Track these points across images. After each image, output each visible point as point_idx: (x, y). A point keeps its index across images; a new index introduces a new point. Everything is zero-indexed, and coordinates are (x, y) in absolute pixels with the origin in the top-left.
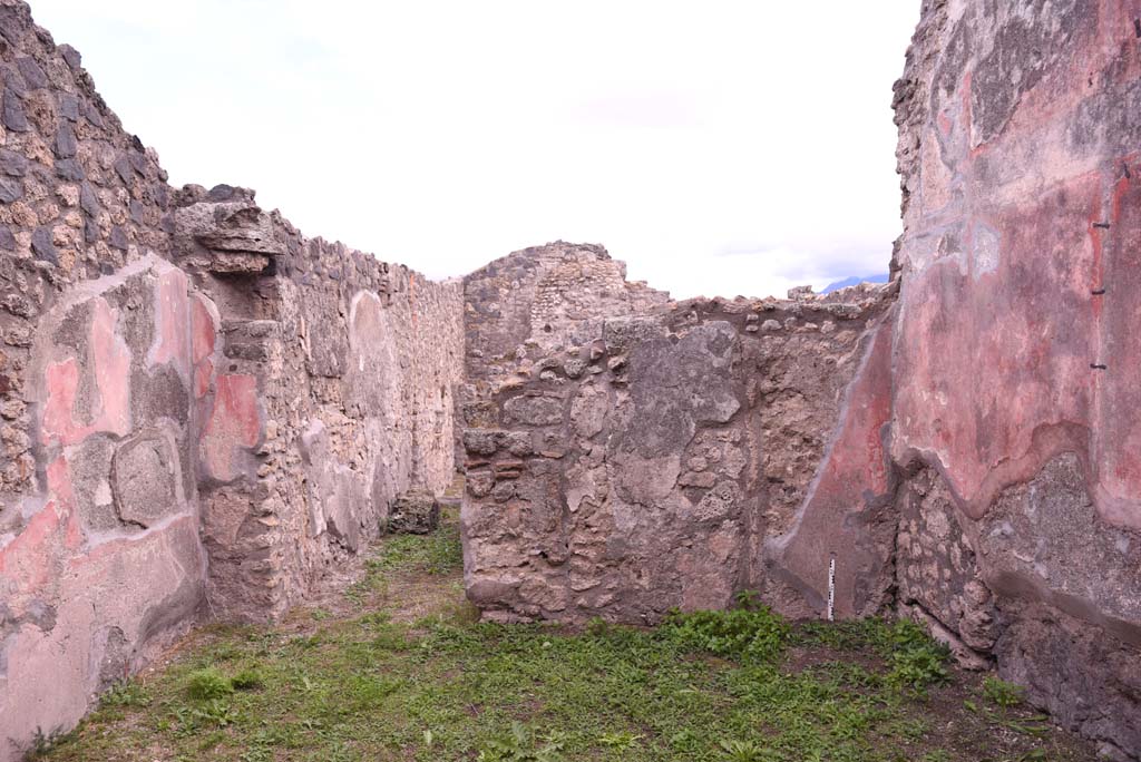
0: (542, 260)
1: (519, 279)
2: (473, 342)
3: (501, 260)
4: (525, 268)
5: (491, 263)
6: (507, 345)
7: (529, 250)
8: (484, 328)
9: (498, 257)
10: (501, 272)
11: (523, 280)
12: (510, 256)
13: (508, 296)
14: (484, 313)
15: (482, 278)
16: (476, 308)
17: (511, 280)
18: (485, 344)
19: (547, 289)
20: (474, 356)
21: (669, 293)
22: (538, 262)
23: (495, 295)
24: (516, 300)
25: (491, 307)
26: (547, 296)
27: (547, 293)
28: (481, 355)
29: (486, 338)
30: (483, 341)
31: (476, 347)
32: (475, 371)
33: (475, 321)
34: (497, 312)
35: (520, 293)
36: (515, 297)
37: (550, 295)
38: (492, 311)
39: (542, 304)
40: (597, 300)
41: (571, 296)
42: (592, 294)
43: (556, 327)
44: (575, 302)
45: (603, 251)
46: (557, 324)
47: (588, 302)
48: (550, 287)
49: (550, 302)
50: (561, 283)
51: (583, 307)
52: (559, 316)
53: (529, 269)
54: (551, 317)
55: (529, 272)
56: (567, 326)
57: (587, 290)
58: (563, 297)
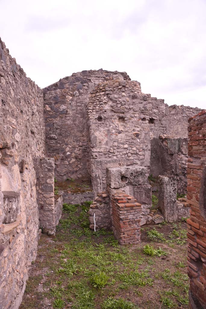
0: (93, 79)
1: (78, 90)
2: (50, 130)
3: (67, 78)
4: (82, 83)
5: (60, 80)
6: (72, 131)
7: (84, 72)
8: (57, 121)
9: (65, 77)
10: (67, 85)
11: (81, 91)
12: (72, 76)
13: (72, 100)
14: (57, 111)
15: (55, 89)
16: (51, 108)
17: (73, 91)
18: (58, 131)
19: (98, 94)
20: (52, 138)
21: (163, 100)
22: (90, 80)
23: (63, 100)
24: (77, 103)
25: (61, 108)
26: (98, 98)
27: (98, 97)
28: (56, 138)
29: (59, 127)
30: (57, 129)
31: (52, 133)
32: (52, 149)
33: (51, 116)
34: (65, 111)
35: (79, 99)
36: (76, 101)
37: (100, 98)
38: (62, 110)
39: (95, 103)
40: (130, 101)
41: (114, 97)
42: (127, 96)
43: (105, 118)
44: (117, 101)
45: (127, 76)
46: (105, 116)
47: (125, 102)
48: (99, 92)
49: (100, 102)
50: (107, 88)
51: (122, 105)
52: (107, 110)
53: (85, 84)
54: (102, 111)
55: (85, 86)
56: (112, 117)
57: (124, 94)
58: (109, 99)
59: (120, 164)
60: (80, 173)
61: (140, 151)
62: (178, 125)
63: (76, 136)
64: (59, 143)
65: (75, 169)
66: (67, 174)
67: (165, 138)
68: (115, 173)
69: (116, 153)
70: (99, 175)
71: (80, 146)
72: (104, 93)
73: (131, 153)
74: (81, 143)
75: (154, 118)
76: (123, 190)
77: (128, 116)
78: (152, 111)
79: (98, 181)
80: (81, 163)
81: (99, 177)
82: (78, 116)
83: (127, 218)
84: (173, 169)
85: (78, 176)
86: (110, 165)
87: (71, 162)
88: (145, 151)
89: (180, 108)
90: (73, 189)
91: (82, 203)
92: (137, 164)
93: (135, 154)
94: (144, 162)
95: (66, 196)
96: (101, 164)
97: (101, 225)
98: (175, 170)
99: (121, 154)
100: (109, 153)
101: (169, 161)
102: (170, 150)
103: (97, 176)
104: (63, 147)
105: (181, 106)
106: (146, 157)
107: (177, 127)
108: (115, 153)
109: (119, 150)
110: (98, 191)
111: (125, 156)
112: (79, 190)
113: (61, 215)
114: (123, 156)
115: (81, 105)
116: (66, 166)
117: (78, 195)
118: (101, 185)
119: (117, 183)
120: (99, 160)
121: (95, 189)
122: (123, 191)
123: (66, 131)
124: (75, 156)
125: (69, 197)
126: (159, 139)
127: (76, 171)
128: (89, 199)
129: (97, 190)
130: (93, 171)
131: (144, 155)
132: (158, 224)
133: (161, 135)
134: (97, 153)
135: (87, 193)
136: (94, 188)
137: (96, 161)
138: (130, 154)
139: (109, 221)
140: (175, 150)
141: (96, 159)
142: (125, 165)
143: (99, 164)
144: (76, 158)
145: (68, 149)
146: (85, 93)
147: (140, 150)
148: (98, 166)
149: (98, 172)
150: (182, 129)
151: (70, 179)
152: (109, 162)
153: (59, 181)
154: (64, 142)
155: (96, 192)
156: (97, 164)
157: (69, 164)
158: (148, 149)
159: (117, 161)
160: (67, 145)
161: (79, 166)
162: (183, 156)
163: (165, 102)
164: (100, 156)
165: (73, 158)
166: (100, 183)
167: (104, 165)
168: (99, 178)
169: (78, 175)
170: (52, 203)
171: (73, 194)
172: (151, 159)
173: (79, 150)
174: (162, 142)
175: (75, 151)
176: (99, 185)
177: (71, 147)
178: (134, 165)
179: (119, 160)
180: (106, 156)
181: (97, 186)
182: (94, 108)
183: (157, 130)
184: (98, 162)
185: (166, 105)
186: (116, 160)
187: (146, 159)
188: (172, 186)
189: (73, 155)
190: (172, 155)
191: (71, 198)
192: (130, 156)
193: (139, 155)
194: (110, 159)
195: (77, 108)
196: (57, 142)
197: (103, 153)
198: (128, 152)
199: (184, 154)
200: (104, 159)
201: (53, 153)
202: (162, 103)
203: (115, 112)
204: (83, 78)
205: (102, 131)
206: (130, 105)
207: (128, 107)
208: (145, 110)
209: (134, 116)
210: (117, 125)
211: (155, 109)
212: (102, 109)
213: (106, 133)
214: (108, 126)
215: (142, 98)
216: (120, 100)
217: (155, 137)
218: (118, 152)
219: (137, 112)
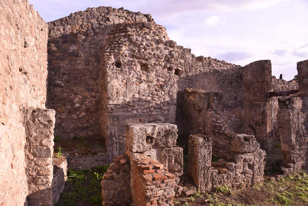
0: (111, 17)
2: (55, 75)
3: (80, 13)
5: (71, 15)
6: (83, 78)
7: (102, 8)
8: (64, 64)
9: (77, 11)
12: (87, 11)
13: (85, 40)
14: (65, 51)
15: (64, 25)
16: (58, 47)
18: (66, 77)
19: (117, 35)
21: (190, 50)
23: (74, 39)
24: (91, 44)
25: (71, 48)
26: (117, 40)
27: (117, 38)
28: (63, 85)
29: (67, 72)
30: (64, 74)
31: (58, 78)
32: (56, 98)
33: (58, 58)
34: (75, 53)
35: (94, 40)
36: (90, 42)
37: (119, 39)
38: (71, 51)
39: (113, 45)
40: (155, 46)
41: (137, 40)
42: (152, 40)
43: (125, 63)
44: (139, 45)
45: (152, 19)
46: (125, 61)
47: (149, 46)
48: (119, 33)
49: (120, 44)
50: (129, 29)
51: (145, 49)
52: (127, 55)
53: (102, 23)
54: (122, 55)
55: (102, 25)
56: (133, 63)
57: (148, 37)
58: (131, 41)
59: (141, 120)
60: (91, 130)
61: (164, 106)
62: (205, 78)
63: (88, 84)
64: (66, 92)
65: (85, 125)
66: (75, 130)
67: (191, 92)
68: (138, 132)
69: (137, 107)
70: (115, 132)
71: (92, 97)
72: (124, 34)
73: (154, 108)
74: (93, 93)
75: (180, 69)
76: (148, 154)
77: (153, 61)
78: (177, 61)
79: (114, 140)
80: (92, 118)
81: (115, 135)
82: (91, 61)
83: (156, 195)
84: (201, 126)
85: (89, 134)
86: (128, 120)
87: (80, 116)
88: (171, 106)
89: (207, 59)
90: (81, 150)
91: (92, 168)
92: (160, 120)
93: (158, 108)
94: (169, 119)
95: (72, 159)
96: (117, 120)
97: (118, 201)
98: (203, 128)
99: (142, 108)
100: (128, 107)
101: (196, 117)
102: (198, 105)
103: (113, 134)
104: (71, 97)
105: (208, 58)
106: (171, 113)
107: (203, 81)
108: (135, 107)
109: (140, 103)
110: (114, 152)
111: (147, 110)
112: (90, 151)
113: (64, 186)
114: (145, 111)
115: (96, 47)
116: (74, 121)
117: (88, 157)
118: (117, 145)
119: (141, 145)
120: (116, 114)
121: (110, 150)
122: (148, 156)
123: (75, 78)
124: (85, 109)
125: (76, 161)
126: (184, 93)
127: (87, 128)
128: (102, 162)
129: (112, 151)
130: (108, 128)
131: (169, 110)
132: (190, 196)
133: (186, 88)
134: (113, 105)
135: (100, 155)
136: (108, 149)
137: (112, 116)
138: (152, 109)
139: (129, 195)
140: (204, 105)
141: (111, 113)
142: (147, 121)
143: (116, 119)
144: (87, 110)
145: (77, 99)
146: (102, 33)
147: (165, 104)
148: (114, 122)
149: (114, 129)
150: (209, 83)
151: (79, 137)
152: (128, 117)
153: (64, 139)
154: (73, 91)
155: (111, 154)
156: (113, 119)
157: (78, 118)
158: (174, 103)
159: (138, 116)
160: (76, 94)
161: (90, 121)
163: (192, 53)
164: (117, 110)
165: (83, 111)
166: (116, 143)
167: (121, 120)
168: (115, 137)
169: (89, 132)
170: (49, 174)
171: (81, 157)
172: (176, 115)
173: (91, 102)
174: (187, 96)
175: (86, 103)
176: (115, 145)
177: (81, 97)
178: (157, 121)
179: (140, 115)
180: (125, 109)
181: (112, 147)
182: (112, 51)
183: (182, 82)
184: (114, 117)
185: (193, 56)
186: (135, 115)
187: (170, 114)
188: (206, 148)
189: (84, 107)
190: (200, 111)
191: (78, 161)
192: (153, 111)
193: (163, 109)
194: (129, 114)
195: (91, 50)
196: (63, 91)
197: (121, 106)
198: (150, 106)
199: (214, 111)
200: (122, 113)
201: (58, 104)
202: (189, 53)
203: (137, 58)
204: (100, 15)
205: (121, 79)
206: (155, 51)
207: (153, 53)
208: (172, 58)
209: (159, 64)
210: (139, 73)
211: (181, 59)
212: (121, 52)
213: (125, 81)
214: (128, 73)
215: (168, 44)
216: (144, 43)
217: (180, 90)
218: (139, 105)
219: (163, 60)
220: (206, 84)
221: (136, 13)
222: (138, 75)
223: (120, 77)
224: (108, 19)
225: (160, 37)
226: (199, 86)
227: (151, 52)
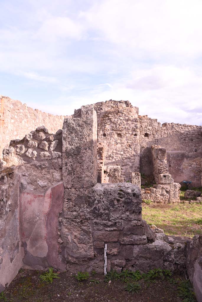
0: (103, 107)
7: (98, 103)
19: (105, 118)
21: (156, 120)
22: (102, 108)
26: (104, 121)
39: (102, 125)
40: (125, 123)
41: (114, 121)
42: (123, 120)
43: (108, 134)
44: (116, 123)
45: (129, 103)
46: (108, 133)
47: (122, 123)
48: (106, 117)
49: (105, 124)
50: (110, 115)
51: (120, 125)
52: (109, 130)
53: (98, 111)
54: (106, 130)
55: (98, 112)
56: (113, 134)
57: (121, 118)
58: (111, 121)
59: (118, 164)
61: (131, 157)
72: (108, 118)
73: (125, 158)
75: (148, 133)
77: (124, 132)
78: (147, 128)
86: (110, 164)
88: (136, 157)
89: (170, 124)
92: (129, 165)
93: (128, 158)
94: (134, 164)
99: (118, 158)
100: (110, 157)
101: (154, 164)
105: (171, 124)
108: (114, 157)
111: (121, 159)
131: (134, 159)
133: (153, 145)
138: (124, 158)
142: (121, 165)
150: (171, 141)
158: (138, 155)
162: (159, 161)
163: (158, 121)
167: (106, 164)
172: (140, 162)
178: (127, 166)
179: (117, 162)
182: (101, 128)
183: (150, 141)
185: (159, 123)
186: (114, 162)
187: (136, 162)
188: (137, 179)
192: (124, 160)
193: (131, 159)
194: (110, 161)
197: (106, 157)
200: (107, 161)
202: (156, 122)
203: (115, 130)
204: (97, 107)
205: (106, 143)
206: (125, 126)
207: (124, 127)
208: (136, 128)
209: (128, 133)
210: (116, 139)
211: (150, 126)
212: (106, 128)
213: (108, 144)
214: (109, 139)
215: (134, 120)
216: (119, 122)
217: (148, 147)
218: (116, 156)
219: (131, 130)
220: (169, 141)
221: (119, 101)
222: (115, 140)
223: (105, 142)
224: (102, 109)
225: (129, 117)
226: (163, 143)
227: (123, 126)
